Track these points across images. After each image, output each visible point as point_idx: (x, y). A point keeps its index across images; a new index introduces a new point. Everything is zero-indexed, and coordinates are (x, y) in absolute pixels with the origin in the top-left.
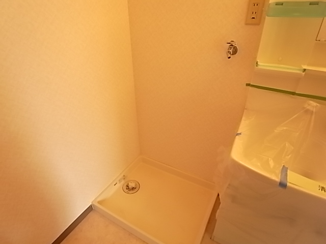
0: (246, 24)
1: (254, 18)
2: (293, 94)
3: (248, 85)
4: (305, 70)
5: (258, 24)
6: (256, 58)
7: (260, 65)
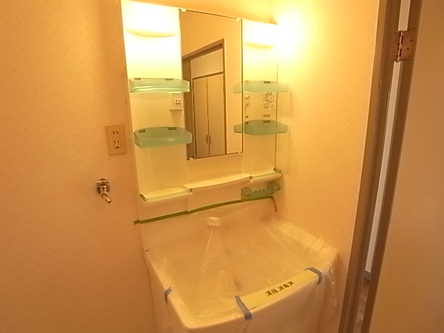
0: (111, 155)
1: (118, 147)
2: (186, 213)
3: (137, 222)
4: (191, 190)
5: (125, 153)
6: (138, 190)
7: (148, 199)
